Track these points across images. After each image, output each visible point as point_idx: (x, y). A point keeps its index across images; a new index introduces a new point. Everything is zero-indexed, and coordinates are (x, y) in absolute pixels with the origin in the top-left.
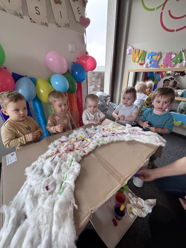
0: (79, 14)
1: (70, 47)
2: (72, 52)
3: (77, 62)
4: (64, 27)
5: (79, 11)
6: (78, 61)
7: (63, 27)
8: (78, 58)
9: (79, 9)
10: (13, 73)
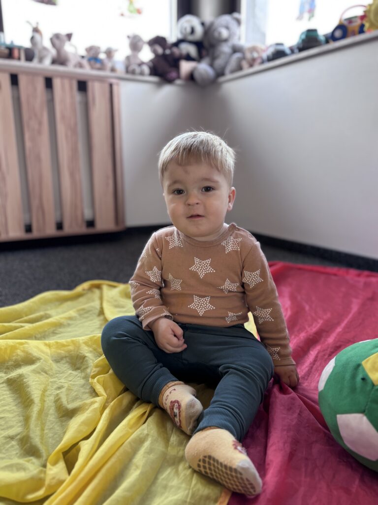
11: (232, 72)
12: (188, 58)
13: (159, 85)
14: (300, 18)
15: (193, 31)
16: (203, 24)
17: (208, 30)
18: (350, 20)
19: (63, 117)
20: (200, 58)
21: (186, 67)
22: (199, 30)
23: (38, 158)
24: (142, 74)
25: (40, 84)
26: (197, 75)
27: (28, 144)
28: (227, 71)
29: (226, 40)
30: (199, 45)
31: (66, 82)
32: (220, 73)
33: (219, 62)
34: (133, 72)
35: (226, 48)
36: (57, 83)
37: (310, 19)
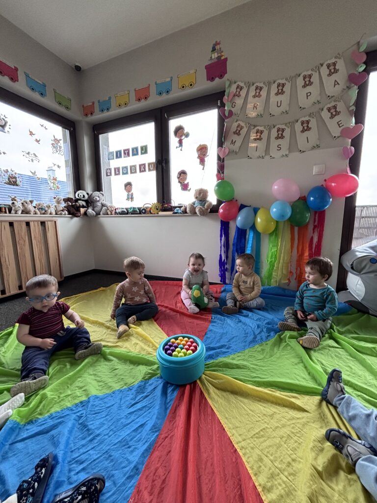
0: (340, 127)
1: (315, 170)
2: (318, 175)
3: (322, 185)
4: (311, 150)
5: (339, 125)
6: (324, 183)
7: (309, 151)
8: (325, 180)
9: (339, 123)
10: (241, 204)
11: (104, 214)
12: (83, 207)
13: (71, 218)
14: (128, 199)
15: (84, 196)
16: (88, 194)
17: (90, 196)
18: (147, 208)
19: (35, 237)
20: (88, 207)
21: (82, 210)
22: (86, 196)
23: (24, 256)
24: (65, 215)
25: (24, 225)
26: (88, 213)
27: (19, 251)
28: (101, 213)
29: (99, 201)
30: (86, 201)
31: (36, 223)
32: (98, 214)
33: (97, 209)
34: (61, 214)
35: (99, 204)
36: (32, 224)
37: (131, 201)
